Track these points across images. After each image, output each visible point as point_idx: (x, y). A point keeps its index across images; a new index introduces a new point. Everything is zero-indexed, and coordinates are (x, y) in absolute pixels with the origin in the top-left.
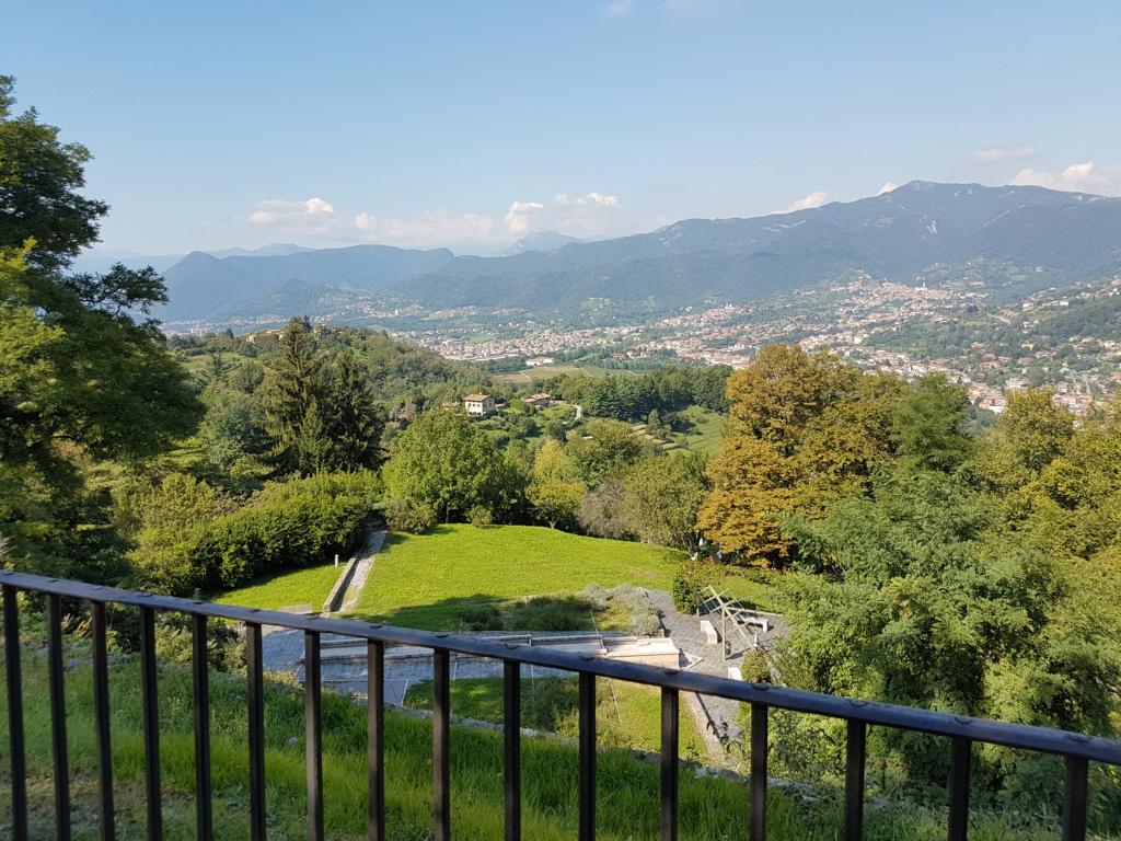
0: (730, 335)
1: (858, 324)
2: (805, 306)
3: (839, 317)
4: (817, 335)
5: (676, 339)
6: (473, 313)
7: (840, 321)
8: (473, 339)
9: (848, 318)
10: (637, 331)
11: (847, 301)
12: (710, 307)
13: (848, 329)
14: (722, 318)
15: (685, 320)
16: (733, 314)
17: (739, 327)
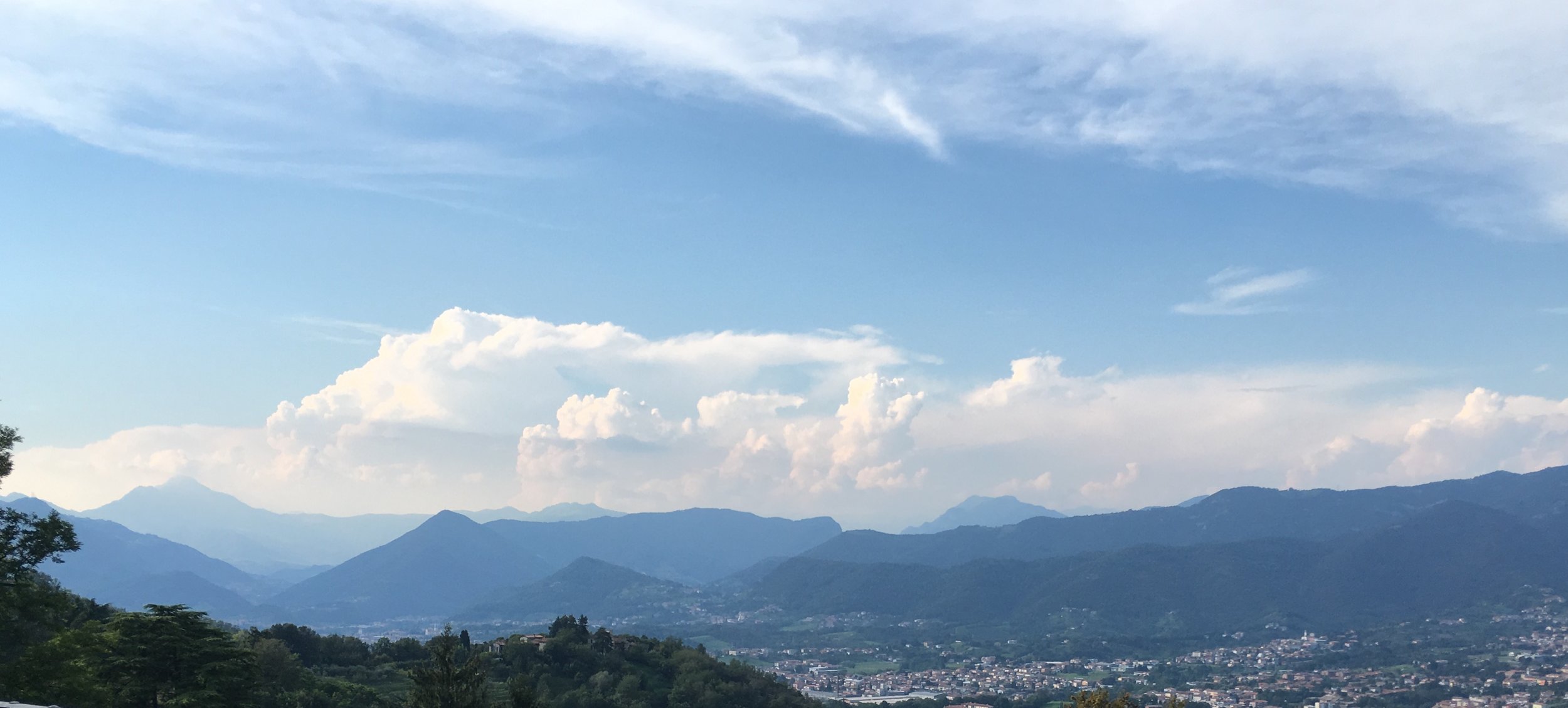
0: (1308, 685)
1: (1540, 682)
2: (1445, 644)
3: (1507, 667)
4: (1465, 696)
5: (1212, 687)
6: (865, 624)
7: (1509, 674)
8: (861, 667)
9: (1524, 669)
10: (1142, 669)
11: (1523, 639)
12: (1276, 635)
13: (1523, 688)
14: (1296, 655)
15: (1230, 655)
16: (1316, 649)
17: (1325, 673)
